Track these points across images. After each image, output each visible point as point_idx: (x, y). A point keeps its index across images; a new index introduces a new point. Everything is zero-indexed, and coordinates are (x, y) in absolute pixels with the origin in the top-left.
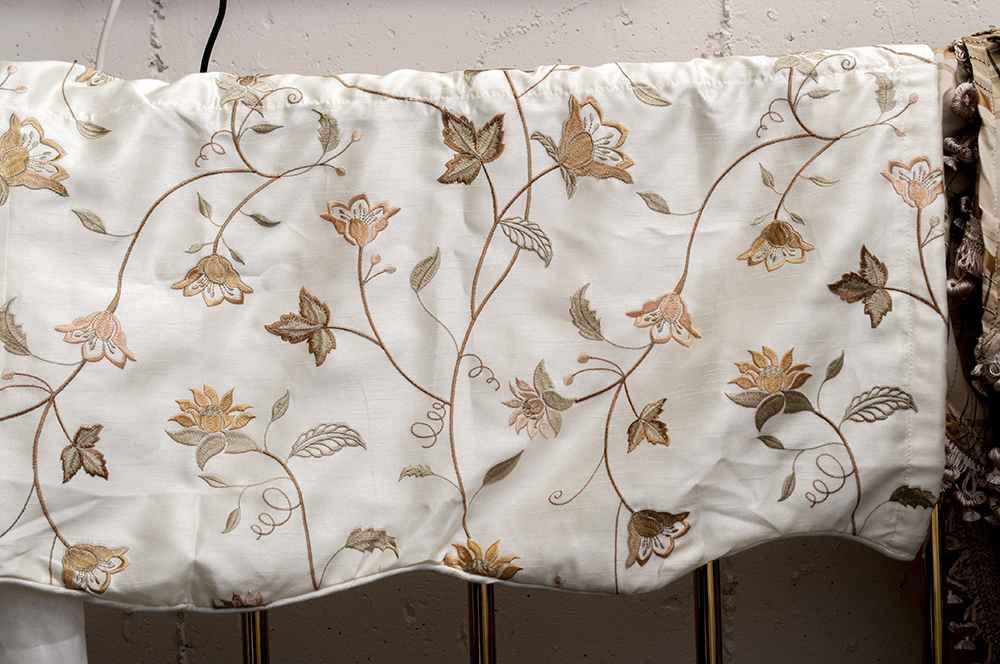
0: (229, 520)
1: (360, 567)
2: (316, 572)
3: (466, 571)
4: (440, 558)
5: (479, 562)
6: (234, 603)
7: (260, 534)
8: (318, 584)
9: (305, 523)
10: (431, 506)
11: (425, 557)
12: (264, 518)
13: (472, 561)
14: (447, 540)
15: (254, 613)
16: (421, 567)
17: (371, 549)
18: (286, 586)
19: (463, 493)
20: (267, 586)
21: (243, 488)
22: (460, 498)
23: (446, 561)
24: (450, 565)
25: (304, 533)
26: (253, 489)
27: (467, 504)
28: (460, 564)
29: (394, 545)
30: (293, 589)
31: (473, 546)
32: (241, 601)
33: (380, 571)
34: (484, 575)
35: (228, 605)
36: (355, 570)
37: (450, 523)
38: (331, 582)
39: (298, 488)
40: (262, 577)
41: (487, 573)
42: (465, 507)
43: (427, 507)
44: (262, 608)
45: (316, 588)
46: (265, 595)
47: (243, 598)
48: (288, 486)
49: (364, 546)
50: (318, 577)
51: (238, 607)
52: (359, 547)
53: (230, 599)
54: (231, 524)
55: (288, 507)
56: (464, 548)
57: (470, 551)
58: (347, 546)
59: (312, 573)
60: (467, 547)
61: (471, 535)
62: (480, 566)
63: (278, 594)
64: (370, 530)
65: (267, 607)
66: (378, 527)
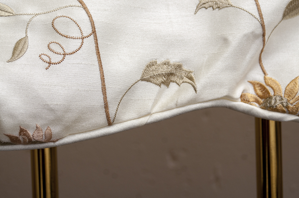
0: (15, 49)
1: (156, 101)
2: (110, 105)
3: (265, 108)
4: (237, 94)
5: (278, 98)
6: (21, 138)
7: (50, 63)
8: (112, 119)
9: (98, 53)
10: (230, 38)
11: (223, 92)
12: (53, 47)
13: (270, 97)
14: (244, 77)
15: (43, 150)
16: (218, 103)
17: (167, 83)
18: (77, 120)
19: (263, 26)
20: (57, 120)
21: (31, 17)
22: (260, 31)
23: (243, 98)
24: (247, 101)
25: (97, 63)
26: (42, 17)
27: (266, 37)
28: (257, 101)
29: (191, 79)
30: (85, 124)
31: (270, 82)
32: (28, 136)
33: (177, 106)
34: (283, 112)
35: (14, 141)
36: (150, 104)
37: (248, 57)
38: (126, 117)
39: (90, 16)
40: (52, 110)
41: (287, 110)
42: (264, 41)
43: (225, 41)
44: (51, 144)
45: (110, 123)
46: (55, 130)
47: (31, 133)
48: (80, 15)
49: (160, 80)
50: (112, 111)
51: (25, 143)
52: (155, 80)
53: (16, 134)
54: (18, 52)
55: (80, 36)
56: (261, 85)
57: (268, 88)
58: (142, 80)
59: (106, 107)
60: (264, 84)
61: (267, 72)
62: (278, 102)
63: (69, 129)
64: (167, 63)
65: (57, 143)
66: (174, 60)
